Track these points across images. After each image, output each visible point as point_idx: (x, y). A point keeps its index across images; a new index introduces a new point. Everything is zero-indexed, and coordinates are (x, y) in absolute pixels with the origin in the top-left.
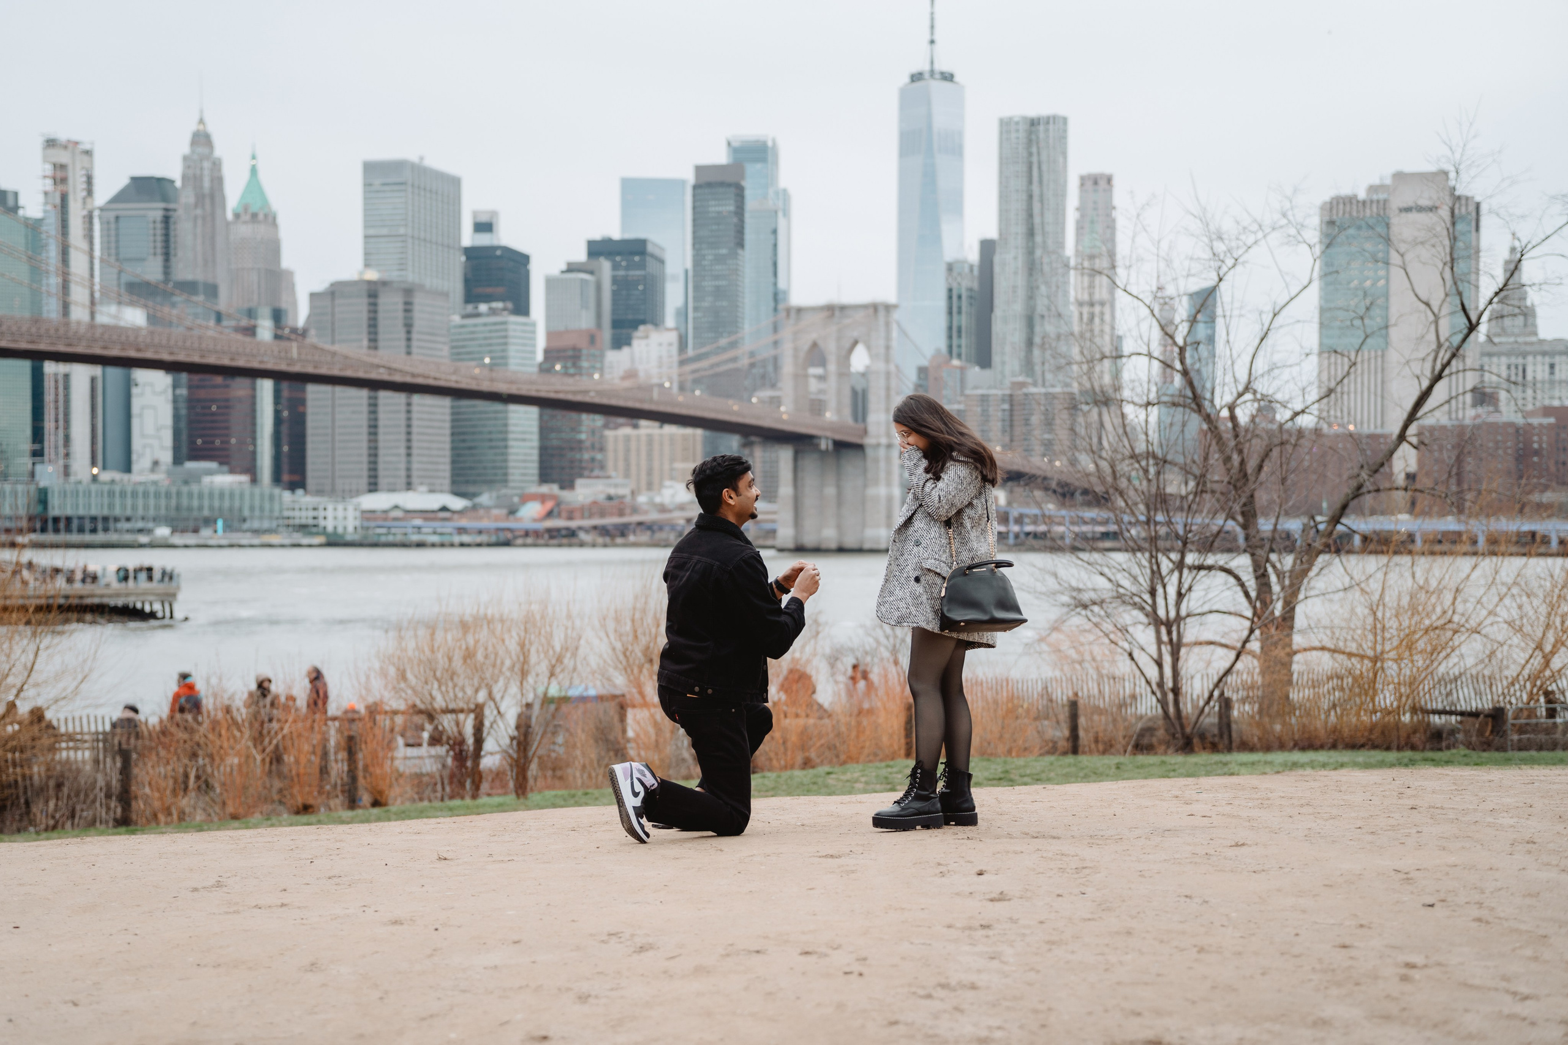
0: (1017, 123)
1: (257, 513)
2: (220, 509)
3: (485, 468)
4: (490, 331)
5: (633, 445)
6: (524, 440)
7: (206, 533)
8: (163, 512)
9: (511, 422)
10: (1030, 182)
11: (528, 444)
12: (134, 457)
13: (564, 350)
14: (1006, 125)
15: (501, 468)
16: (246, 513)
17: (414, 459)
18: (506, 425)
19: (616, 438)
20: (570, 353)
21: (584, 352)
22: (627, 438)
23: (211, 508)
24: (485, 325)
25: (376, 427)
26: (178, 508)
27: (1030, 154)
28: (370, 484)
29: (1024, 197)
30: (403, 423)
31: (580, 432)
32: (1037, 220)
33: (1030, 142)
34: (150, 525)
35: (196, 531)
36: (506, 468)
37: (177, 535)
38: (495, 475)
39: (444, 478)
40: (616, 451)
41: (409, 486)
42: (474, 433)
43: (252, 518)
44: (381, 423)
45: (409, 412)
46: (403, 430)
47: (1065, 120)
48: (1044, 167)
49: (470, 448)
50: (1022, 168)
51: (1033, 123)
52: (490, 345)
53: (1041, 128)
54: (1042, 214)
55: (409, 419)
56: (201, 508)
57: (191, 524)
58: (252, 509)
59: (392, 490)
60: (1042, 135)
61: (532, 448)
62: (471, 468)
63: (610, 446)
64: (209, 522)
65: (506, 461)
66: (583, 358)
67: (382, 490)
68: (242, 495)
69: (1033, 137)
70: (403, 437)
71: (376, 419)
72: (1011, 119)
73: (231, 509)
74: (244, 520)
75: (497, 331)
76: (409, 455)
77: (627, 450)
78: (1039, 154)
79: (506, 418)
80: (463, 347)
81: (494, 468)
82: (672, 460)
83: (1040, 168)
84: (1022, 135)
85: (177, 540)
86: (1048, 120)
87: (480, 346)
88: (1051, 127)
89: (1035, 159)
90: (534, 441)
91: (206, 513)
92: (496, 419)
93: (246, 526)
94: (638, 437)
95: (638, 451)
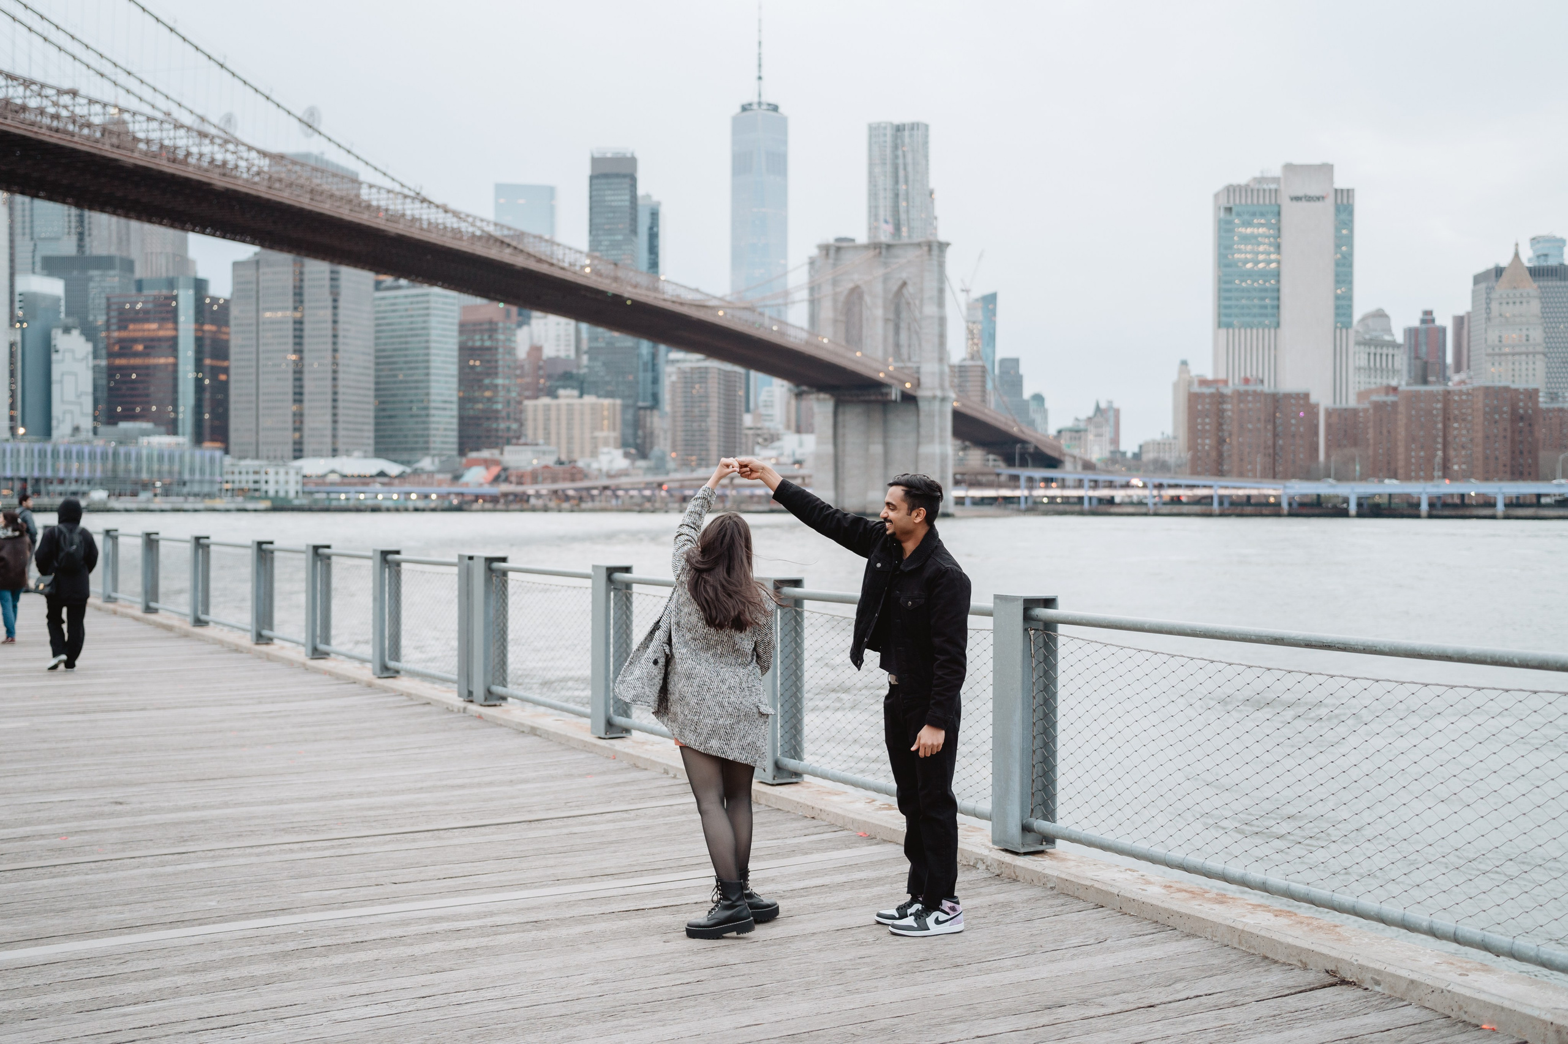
0: (885, 128)
1: (197, 476)
2: (159, 472)
3: (406, 436)
4: (412, 303)
5: (553, 414)
6: (445, 409)
7: (144, 496)
8: (99, 474)
9: (433, 391)
10: (897, 182)
11: (448, 413)
12: (54, 423)
13: (481, 324)
14: (874, 131)
15: (422, 436)
16: (186, 476)
17: (340, 426)
18: (428, 394)
19: (536, 408)
20: (486, 326)
21: (501, 325)
22: (547, 408)
23: (150, 471)
24: (406, 297)
25: (301, 394)
26: (114, 470)
27: (896, 157)
28: (295, 450)
29: (890, 194)
30: (329, 390)
31: (497, 402)
32: (903, 216)
33: (896, 147)
34: (85, 488)
35: (135, 494)
36: (428, 436)
37: (113, 498)
38: (417, 442)
39: (369, 445)
40: (535, 420)
41: (335, 453)
42: (394, 402)
43: (192, 482)
44: (306, 390)
45: (335, 379)
46: (329, 397)
47: (926, 127)
48: (910, 168)
49: (390, 417)
50: (889, 168)
51: (899, 129)
52: (412, 316)
53: (907, 133)
54: (908, 211)
55: (335, 386)
56: (138, 470)
57: (129, 488)
58: (192, 471)
59: (317, 454)
60: (907, 140)
61: (452, 417)
62: (391, 436)
63: (529, 415)
64: (146, 486)
65: (427, 429)
66: (500, 331)
67: (308, 456)
68: (181, 457)
69: (899, 141)
70: (329, 404)
71: (301, 387)
72: (879, 124)
73: (170, 472)
74: (184, 484)
75: (418, 303)
76: (335, 422)
77: (547, 419)
78: (904, 156)
79: (428, 388)
80: (384, 318)
81: (416, 436)
82: (594, 428)
83: (905, 169)
84: (889, 139)
85: (114, 503)
86: (914, 126)
87: (401, 317)
88: (915, 132)
89: (900, 161)
90: (454, 410)
91: (144, 476)
92: (417, 388)
93: (186, 490)
94: (558, 406)
95: (558, 419)
